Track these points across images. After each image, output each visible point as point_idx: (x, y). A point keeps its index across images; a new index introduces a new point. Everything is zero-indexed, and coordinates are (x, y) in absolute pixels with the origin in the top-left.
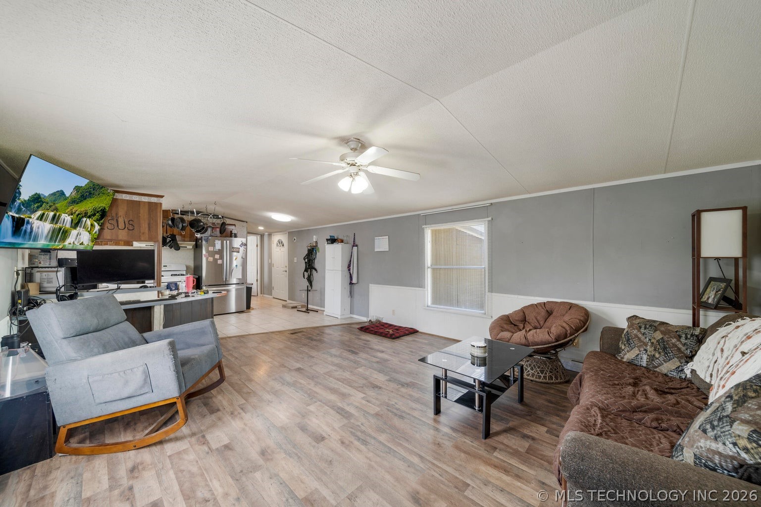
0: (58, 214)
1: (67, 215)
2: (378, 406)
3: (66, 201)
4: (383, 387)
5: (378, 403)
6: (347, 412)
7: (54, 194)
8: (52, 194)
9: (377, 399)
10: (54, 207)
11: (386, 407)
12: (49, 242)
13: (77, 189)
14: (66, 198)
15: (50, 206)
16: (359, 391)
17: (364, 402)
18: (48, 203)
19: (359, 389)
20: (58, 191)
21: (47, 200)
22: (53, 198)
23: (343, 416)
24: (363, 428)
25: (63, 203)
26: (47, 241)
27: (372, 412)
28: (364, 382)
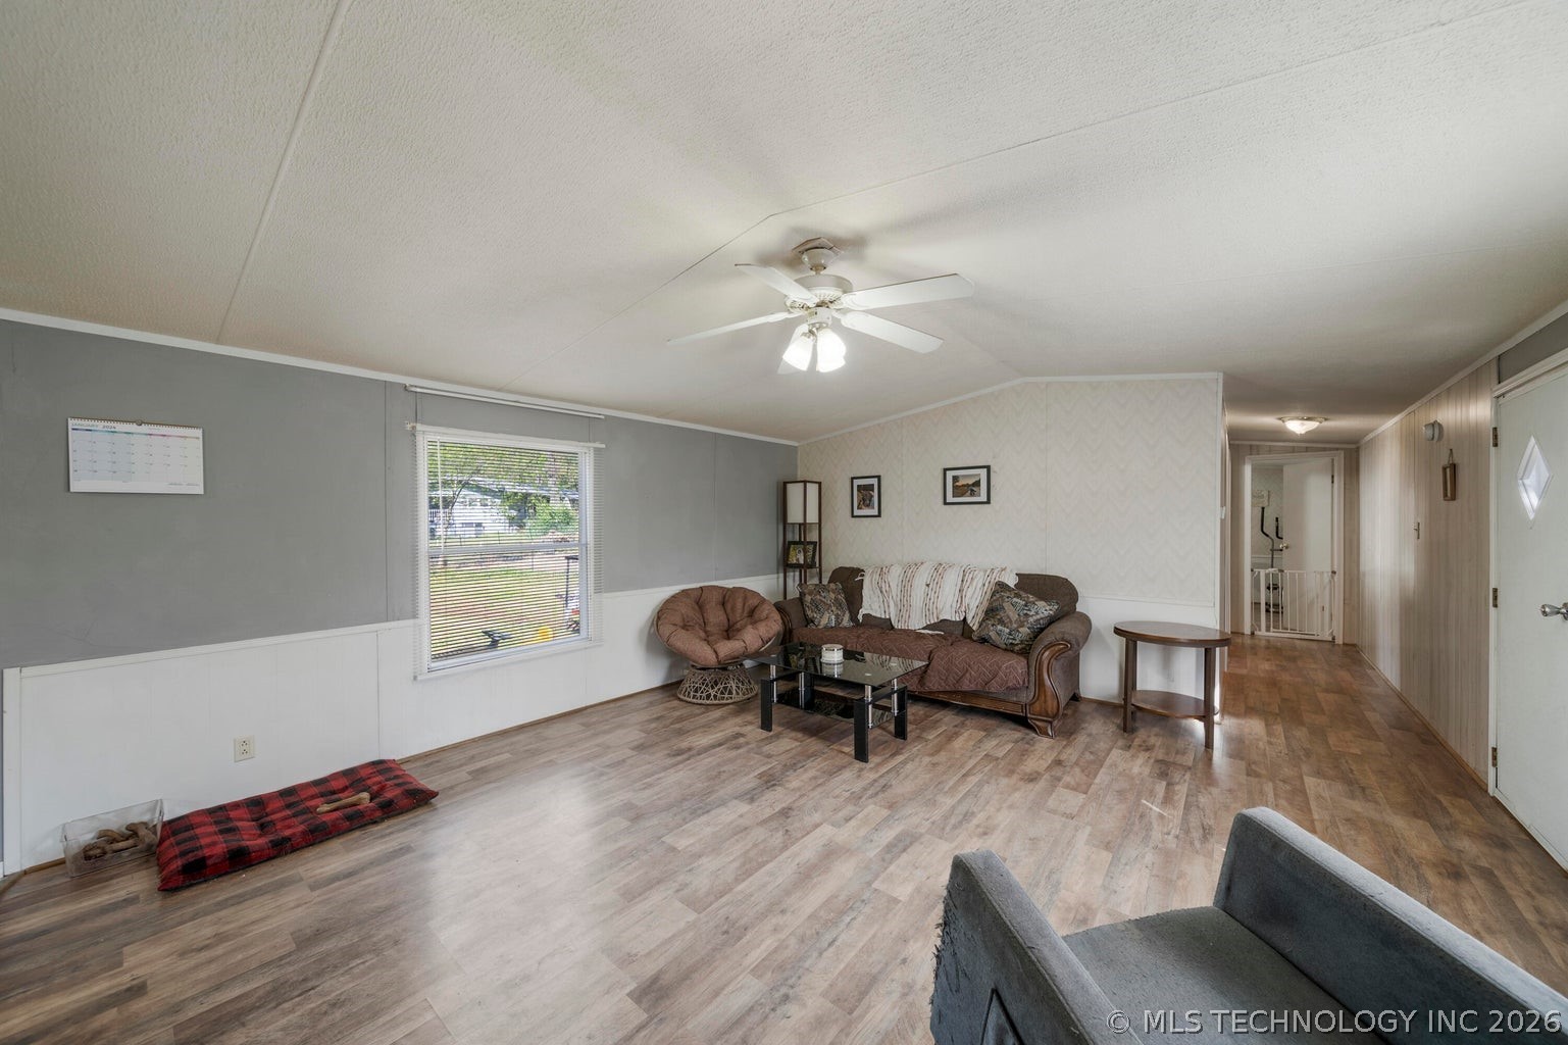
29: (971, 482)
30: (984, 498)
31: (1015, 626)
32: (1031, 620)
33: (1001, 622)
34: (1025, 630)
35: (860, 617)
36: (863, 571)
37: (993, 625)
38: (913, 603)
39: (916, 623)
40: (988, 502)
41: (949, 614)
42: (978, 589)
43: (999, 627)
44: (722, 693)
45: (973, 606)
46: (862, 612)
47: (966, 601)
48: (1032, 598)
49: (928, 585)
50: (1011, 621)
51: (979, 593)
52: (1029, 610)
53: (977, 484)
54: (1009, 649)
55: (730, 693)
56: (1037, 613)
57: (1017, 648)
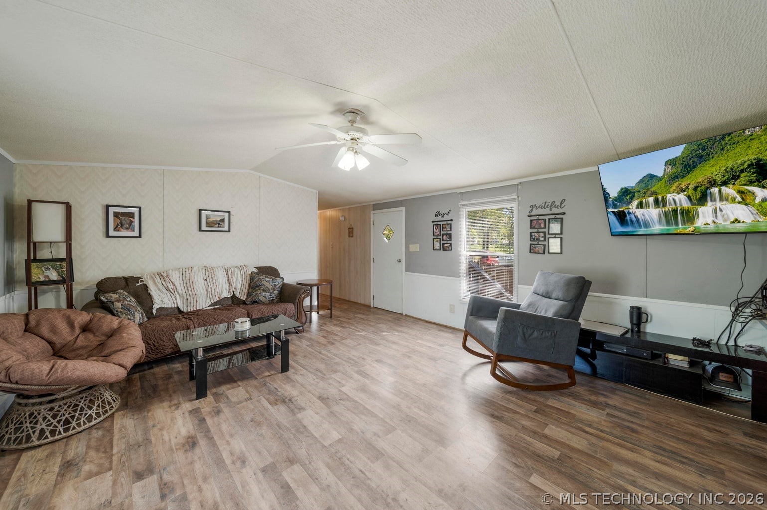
0: (660, 197)
1: (674, 194)
2: (331, 378)
3: (663, 181)
4: (315, 400)
5: (330, 381)
6: (360, 374)
7: (641, 181)
8: (640, 182)
9: (330, 384)
10: (649, 192)
11: (325, 377)
12: (667, 226)
13: (671, 163)
14: (661, 179)
15: (645, 193)
16: (345, 394)
17: (343, 382)
18: (639, 191)
19: (345, 397)
20: (645, 177)
21: (637, 189)
22: (643, 185)
23: (363, 372)
24: (349, 364)
25: (660, 184)
26: (664, 225)
27: (339, 374)
28: (336, 408)
29: (219, 219)
30: (226, 228)
31: (271, 291)
32: (277, 287)
33: (264, 291)
34: (276, 292)
35: (154, 311)
36: (140, 278)
37: (260, 293)
38: (198, 293)
39: (203, 303)
40: (229, 231)
41: (226, 294)
42: (239, 277)
43: (264, 293)
44: (103, 407)
45: (239, 287)
46: (156, 307)
47: (234, 285)
48: (274, 278)
49: (206, 280)
50: (269, 289)
51: (240, 279)
52: (275, 283)
53: (223, 220)
54: (271, 302)
55: (109, 404)
56: (279, 284)
57: (275, 301)
